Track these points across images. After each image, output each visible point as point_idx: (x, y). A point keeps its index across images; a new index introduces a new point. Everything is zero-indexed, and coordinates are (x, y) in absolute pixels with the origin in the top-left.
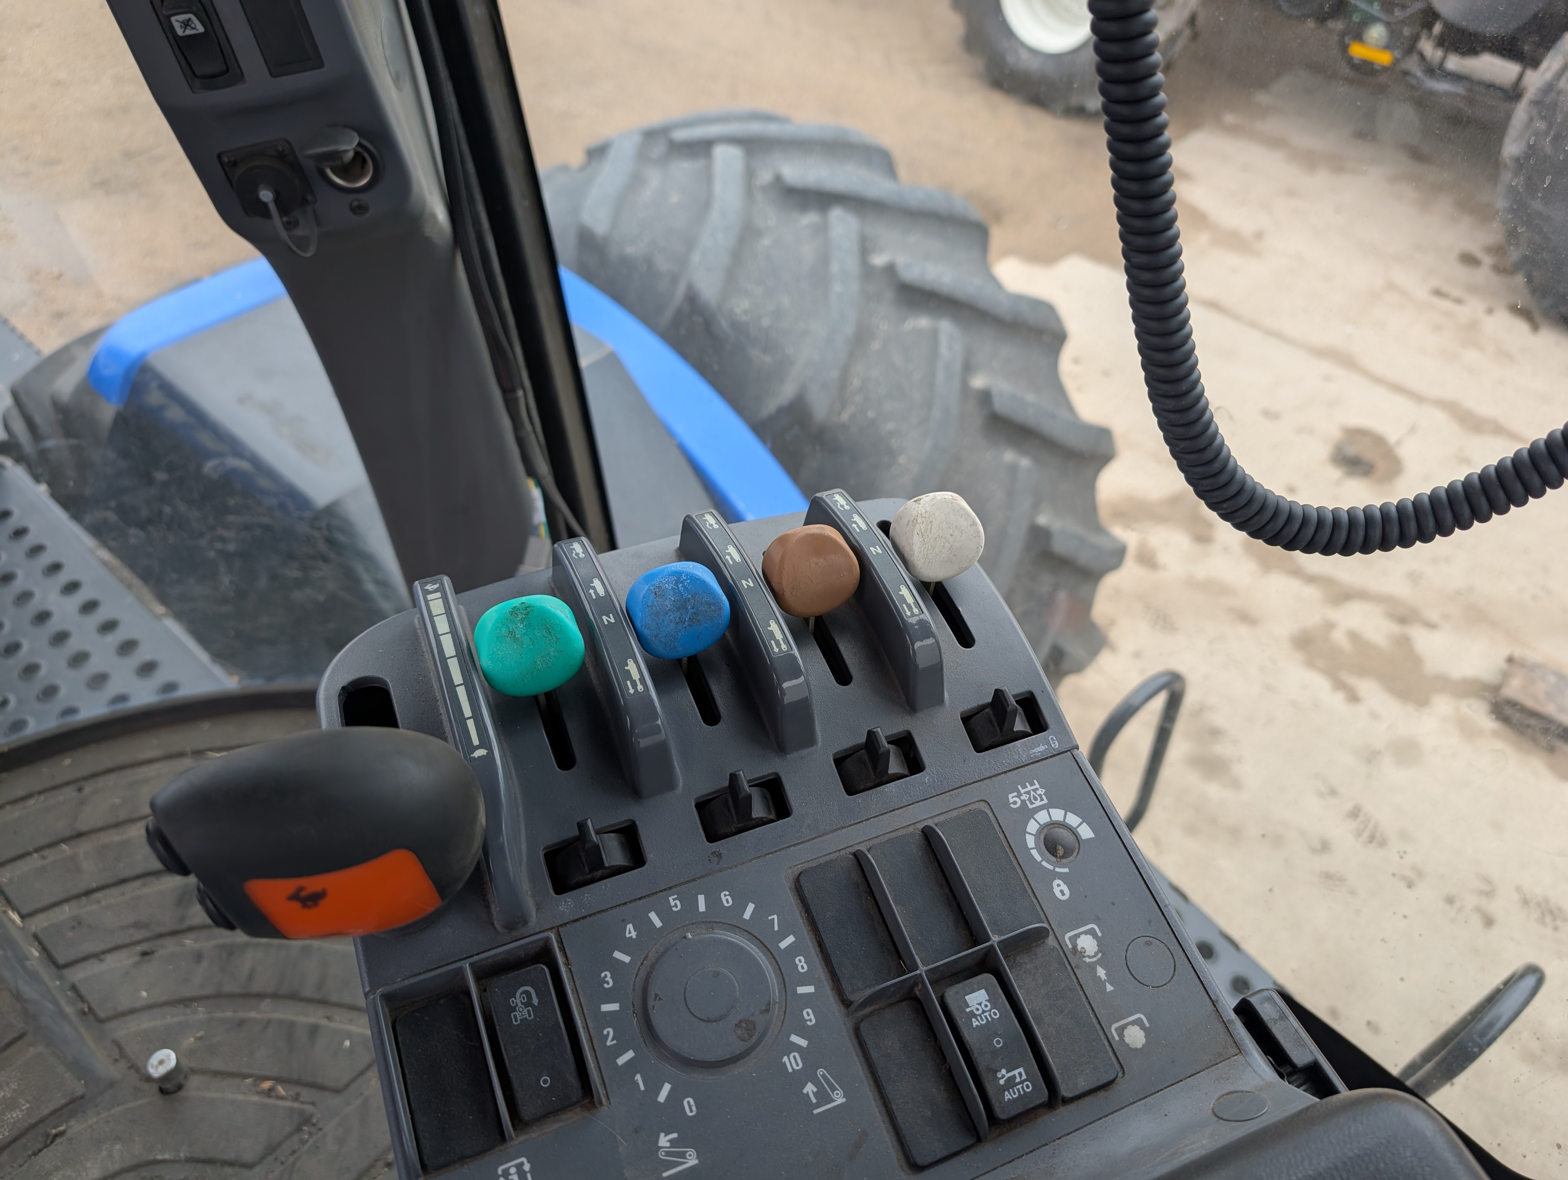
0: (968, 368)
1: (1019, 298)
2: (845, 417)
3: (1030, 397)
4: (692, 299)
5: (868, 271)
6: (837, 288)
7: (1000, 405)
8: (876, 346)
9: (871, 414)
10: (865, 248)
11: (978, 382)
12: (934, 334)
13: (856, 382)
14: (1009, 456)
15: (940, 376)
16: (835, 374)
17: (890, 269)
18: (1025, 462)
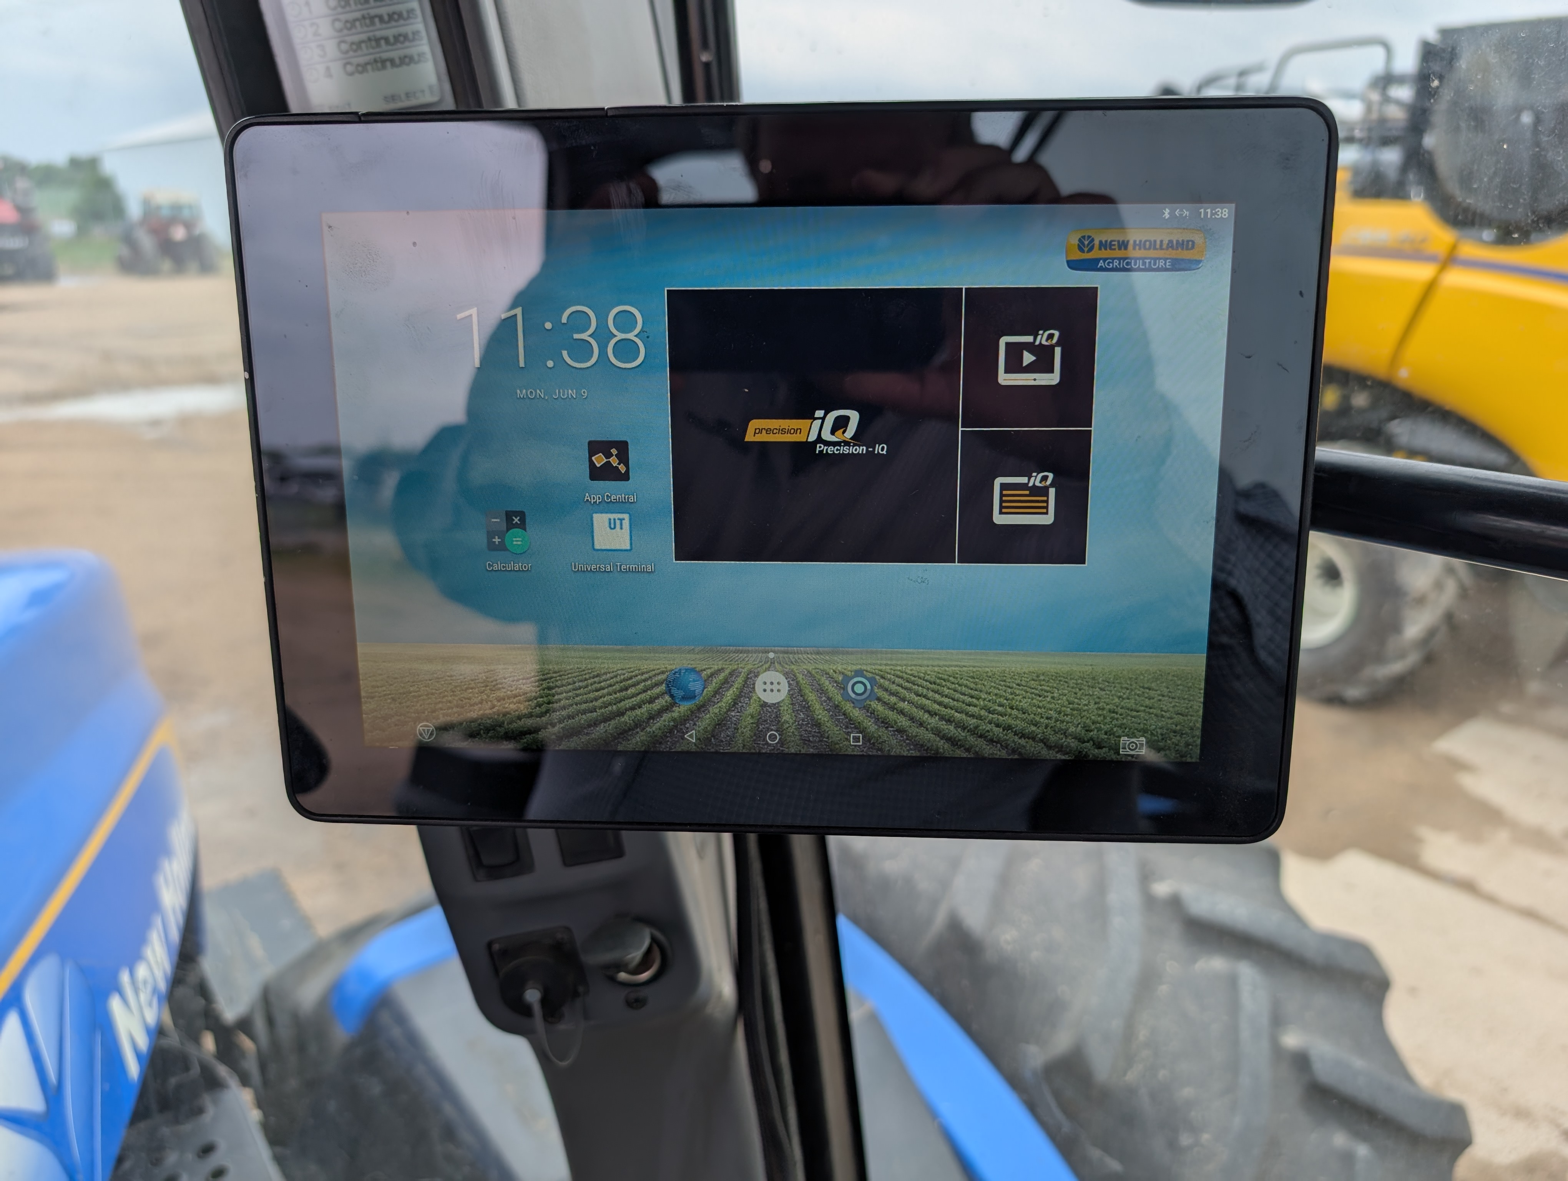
0: (1278, 1021)
1: (1329, 938)
2: (1131, 1077)
3: (1358, 1063)
4: (955, 927)
5: (1150, 902)
6: (1117, 921)
7: (1324, 1072)
8: (1163, 989)
9: (1162, 1074)
10: (1146, 876)
11: (1292, 1040)
12: (1233, 981)
13: (1142, 1034)
14: (1340, 1139)
15: (1245, 1034)
16: (1116, 1025)
17: (1175, 903)
18: (1362, 1150)
